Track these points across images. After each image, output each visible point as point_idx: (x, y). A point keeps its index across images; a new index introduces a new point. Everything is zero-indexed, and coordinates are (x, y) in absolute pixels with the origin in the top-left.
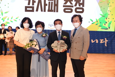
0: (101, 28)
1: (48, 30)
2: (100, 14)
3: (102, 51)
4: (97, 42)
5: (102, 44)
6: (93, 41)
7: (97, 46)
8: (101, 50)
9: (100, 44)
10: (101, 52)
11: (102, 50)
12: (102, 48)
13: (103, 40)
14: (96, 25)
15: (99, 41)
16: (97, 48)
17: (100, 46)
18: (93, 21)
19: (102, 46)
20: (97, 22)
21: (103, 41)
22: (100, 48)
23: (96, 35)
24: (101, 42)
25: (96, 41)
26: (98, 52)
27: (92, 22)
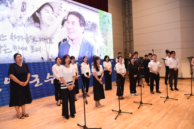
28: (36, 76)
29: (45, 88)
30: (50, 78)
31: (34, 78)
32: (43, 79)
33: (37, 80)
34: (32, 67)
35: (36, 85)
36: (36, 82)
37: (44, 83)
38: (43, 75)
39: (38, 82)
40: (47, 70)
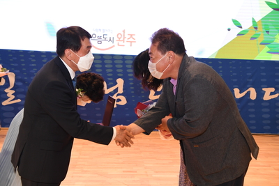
0: (268, 50)
2: (269, 3)
3: (269, 127)
4: (253, 96)
5: (268, 104)
6: (240, 93)
7: (253, 110)
8: (264, 122)
9: (263, 104)
10: (265, 128)
11: (269, 122)
12: (267, 116)
13: (273, 90)
14: (252, 38)
15: (260, 94)
16: (254, 116)
17: (264, 110)
18: (241, 27)
19: (267, 110)
20: (256, 28)
21: (272, 94)
22: (264, 116)
23: (249, 74)
24: (267, 97)
25: (249, 93)
26: (255, 128)
27: (239, 30)
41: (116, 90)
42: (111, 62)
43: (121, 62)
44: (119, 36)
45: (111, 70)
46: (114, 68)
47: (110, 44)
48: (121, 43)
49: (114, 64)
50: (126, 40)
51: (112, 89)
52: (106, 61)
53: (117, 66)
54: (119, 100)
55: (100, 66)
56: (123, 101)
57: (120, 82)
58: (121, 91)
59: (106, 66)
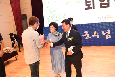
1: (98, 23)
28: (87, 32)
29: (92, 40)
30: (96, 34)
31: (85, 34)
32: (91, 35)
33: (87, 35)
34: (84, 27)
35: (86, 38)
36: (86, 36)
37: (92, 37)
38: (91, 32)
39: (88, 36)
40: (94, 28)
41: (107, 33)
42: (105, 25)
43: (109, 24)
44: (108, 16)
45: (105, 27)
46: (106, 27)
47: (105, 19)
48: (108, 18)
49: (106, 25)
50: (110, 17)
51: (106, 33)
52: (103, 25)
53: (107, 26)
54: (108, 37)
55: (102, 26)
56: (110, 37)
57: (109, 31)
58: (109, 33)
59: (104, 26)
